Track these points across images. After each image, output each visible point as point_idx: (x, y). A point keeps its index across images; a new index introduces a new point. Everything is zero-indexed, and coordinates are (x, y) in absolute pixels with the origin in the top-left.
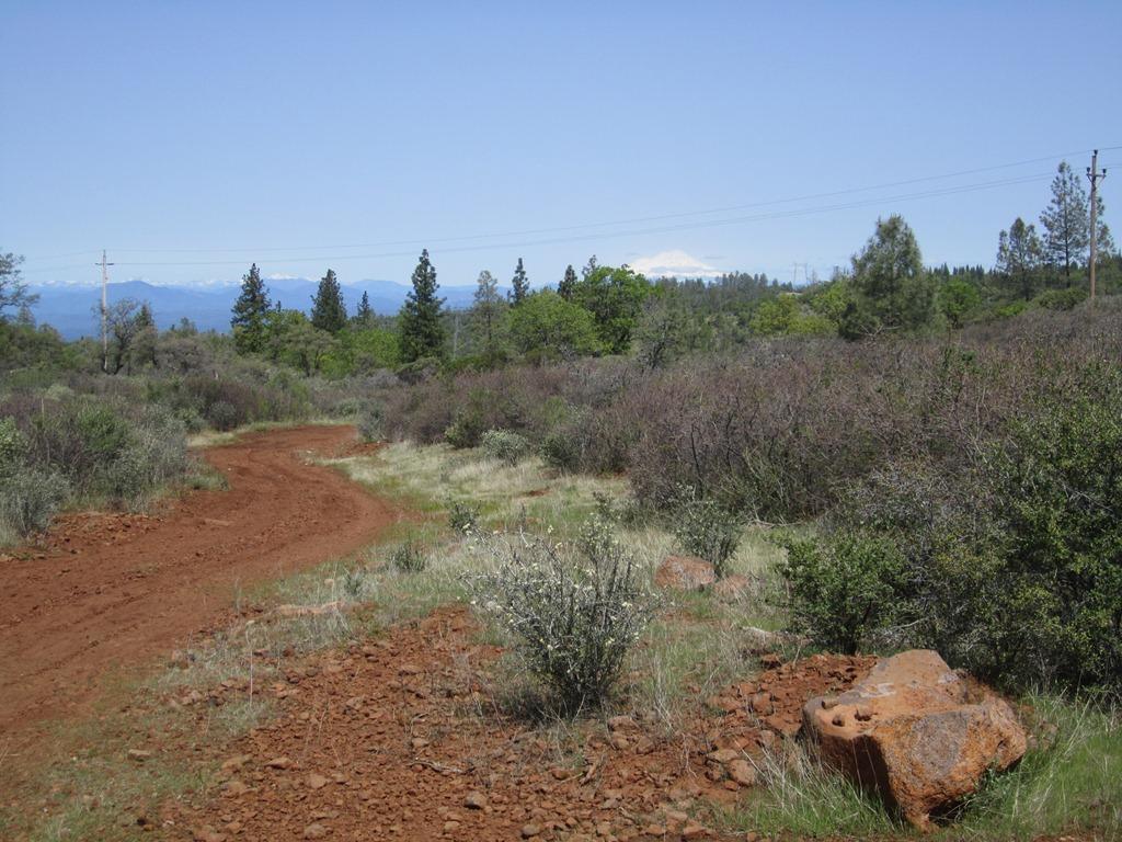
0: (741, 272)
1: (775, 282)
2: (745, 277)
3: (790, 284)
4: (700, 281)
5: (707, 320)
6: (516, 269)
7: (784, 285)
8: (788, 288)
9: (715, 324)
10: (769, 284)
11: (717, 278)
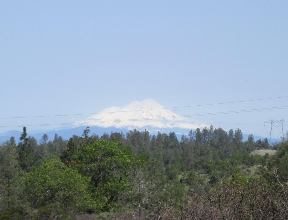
0: (216, 127)
1: (251, 138)
2: (220, 133)
3: (266, 140)
4: (172, 135)
5: (180, 177)
6: (21, 136)
7: (260, 142)
8: (263, 144)
9: (188, 182)
10: (245, 139)
11: (191, 132)
